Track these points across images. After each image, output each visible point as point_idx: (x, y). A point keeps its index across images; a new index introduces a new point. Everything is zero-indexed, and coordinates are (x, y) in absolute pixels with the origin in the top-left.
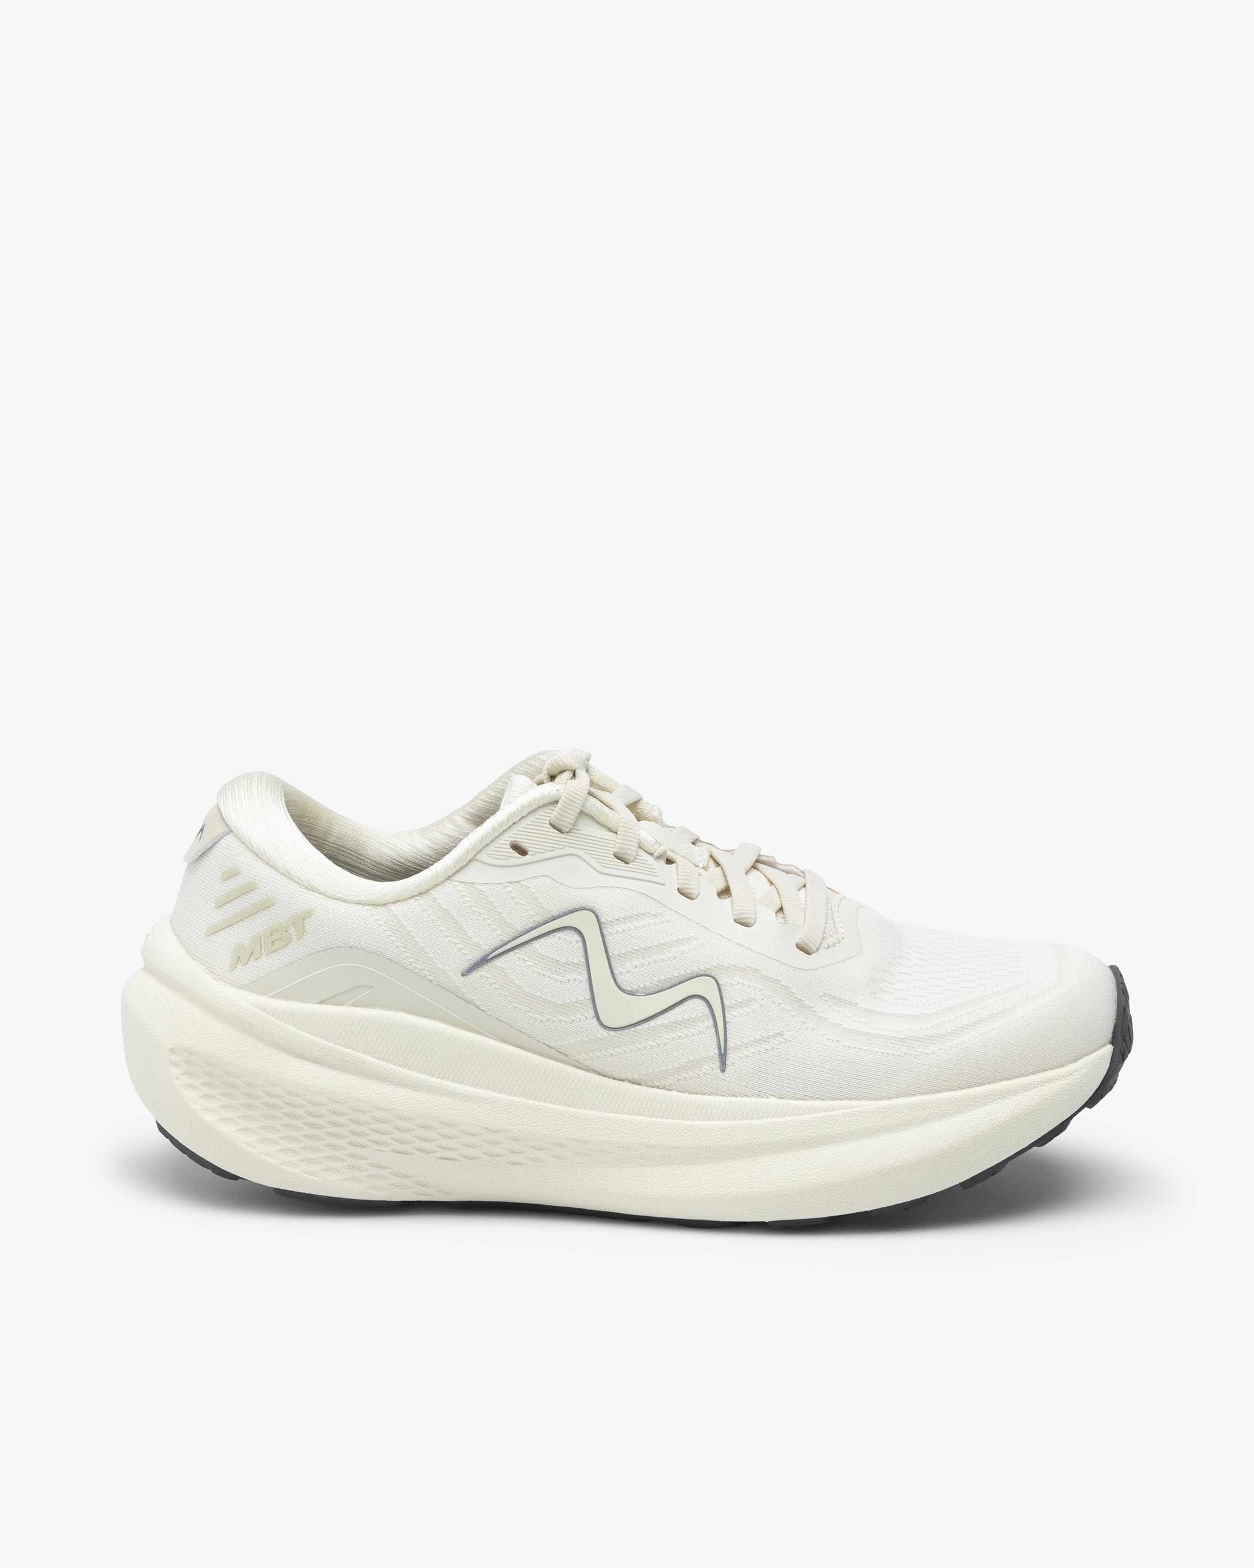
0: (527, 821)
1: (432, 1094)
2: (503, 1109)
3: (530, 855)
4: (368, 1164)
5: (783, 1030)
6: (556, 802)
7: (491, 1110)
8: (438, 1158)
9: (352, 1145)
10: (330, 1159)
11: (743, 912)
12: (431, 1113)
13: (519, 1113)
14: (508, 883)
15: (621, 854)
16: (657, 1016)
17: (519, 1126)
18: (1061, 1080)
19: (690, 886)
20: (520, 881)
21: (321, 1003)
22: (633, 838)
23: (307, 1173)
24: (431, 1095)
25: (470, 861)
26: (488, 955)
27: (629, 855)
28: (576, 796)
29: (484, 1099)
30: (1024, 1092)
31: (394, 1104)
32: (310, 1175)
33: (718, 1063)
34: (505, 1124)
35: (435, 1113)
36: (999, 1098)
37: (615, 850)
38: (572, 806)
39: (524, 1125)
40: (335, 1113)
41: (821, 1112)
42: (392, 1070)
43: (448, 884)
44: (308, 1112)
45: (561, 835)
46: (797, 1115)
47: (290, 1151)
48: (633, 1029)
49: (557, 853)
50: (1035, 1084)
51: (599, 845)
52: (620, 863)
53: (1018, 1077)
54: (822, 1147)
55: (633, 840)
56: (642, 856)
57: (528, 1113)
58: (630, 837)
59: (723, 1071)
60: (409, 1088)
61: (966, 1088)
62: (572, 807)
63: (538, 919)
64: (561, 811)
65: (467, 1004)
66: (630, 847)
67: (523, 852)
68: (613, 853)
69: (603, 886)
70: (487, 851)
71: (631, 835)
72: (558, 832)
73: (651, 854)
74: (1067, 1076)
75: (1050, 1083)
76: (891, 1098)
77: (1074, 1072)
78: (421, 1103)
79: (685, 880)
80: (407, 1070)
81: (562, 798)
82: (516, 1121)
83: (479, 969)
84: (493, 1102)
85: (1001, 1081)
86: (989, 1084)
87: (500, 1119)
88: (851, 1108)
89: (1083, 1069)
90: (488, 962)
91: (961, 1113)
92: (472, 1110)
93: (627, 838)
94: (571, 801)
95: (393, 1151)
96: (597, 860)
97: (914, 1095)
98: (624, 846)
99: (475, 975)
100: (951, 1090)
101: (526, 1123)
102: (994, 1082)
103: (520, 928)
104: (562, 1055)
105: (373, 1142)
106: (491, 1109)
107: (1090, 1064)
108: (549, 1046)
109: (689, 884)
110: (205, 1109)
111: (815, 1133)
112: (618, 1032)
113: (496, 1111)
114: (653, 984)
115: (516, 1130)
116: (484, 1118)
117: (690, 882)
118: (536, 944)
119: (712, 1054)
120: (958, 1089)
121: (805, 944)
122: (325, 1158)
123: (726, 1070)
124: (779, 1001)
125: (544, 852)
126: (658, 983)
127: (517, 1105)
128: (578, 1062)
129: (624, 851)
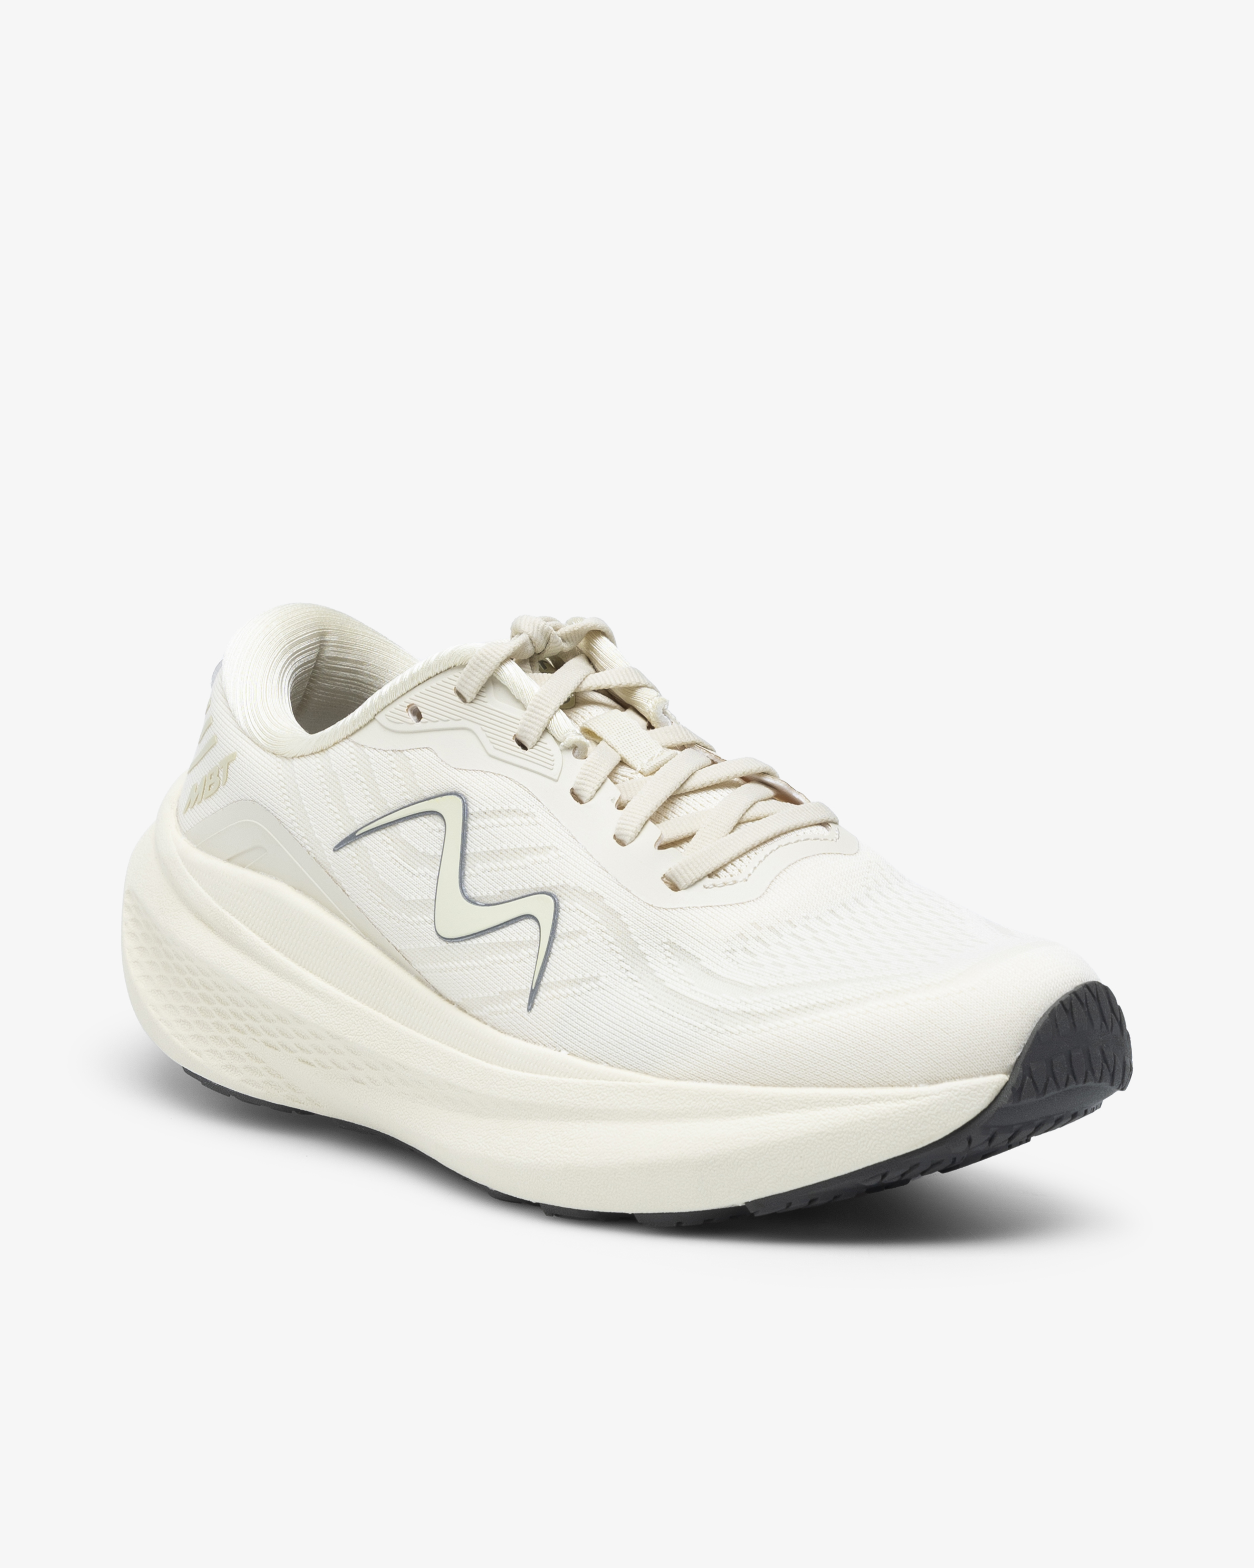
0: (432, 683)
1: (291, 982)
2: (345, 1014)
3: (422, 722)
4: (246, 1053)
5: (601, 974)
6: (462, 666)
7: (334, 1013)
8: (299, 1060)
9: (234, 1028)
10: (217, 1041)
11: (624, 826)
12: (284, 1004)
13: (357, 1021)
14: (393, 751)
15: (522, 737)
16: (488, 933)
17: (354, 1036)
18: (895, 1102)
19: (584, 787)
20: (403, 751)
21: (229, 860)
22: (539, 720)
23: (194, 1052)
24: (289, 983)
25: (371, 721)
26: (357, 832)
27: (528, 740)
28: (486, 660)
29: (330, 998)
30: (839, 1106)
31: (255, 987)
32: (196, 1054)
33: (527, 1000)
34: (343, 1031)
35: (287, 1004)
36: (803, 1107)
37: (516, 731)
38: (477, 671)
39: (359, 1036)
40: (220, 987)
41: (599, 1079)
42: (262, 948)
43: (346, 744)
44: (203, 982)
45: (463, 705)
46: (576, 1078)
47: (186, 1024)
48: (463, 943)
49: (451, 724)
50: (856, 1100)
51: (501, 723)
52: (516, 747)
53: (841, 1087)
54: (589, 1122)
55: (538, 722)
56: (546, 744)
57: (365, 1023)
58: (536, 718)
59: (529, 1010)
60: (273, 972)
61: (771, 1085)
62: (477, 673)
63: (410, 798)
64: (465, 676)
65: (335, 884)
66: (532, 730)
67: (418, 715)
68: (513, 734)
69: (485, 770)
70: (387, 711)
71: (537, 716)
72: (460, 701)
73: (559, 742)
74: (906, 1099)
75: (878, 1103)
76: (678, 1078)
77: (919, 1096)
78: (278, 991)
79: (582, 779)
80: (276, 950)
81: (470, 661)
82: (353, 1030)
83: (348, 846)
84: (338, 1003)
85: (818, 1087)
86: (800, 1087)
87: (339, 1024)
88: (630, 1081)
89: (936, 1095)
90: (356, 840)
91: (750, 1115)
92: (319, 1009)
93: (532, 719)
94: (478, 665)
95: (264, 1042)
96: (491, 739)
97: (705, 1080)
98: (525, 727)
99: (344, 851)
100: (751, 1085)
101: (361, 1034)
102: (808, 1086)
103: (393, 807)
104: (407, 961)
105: (250, 1028)
106: (334, 1011)
107: (950, 1091)
108: (396, 948)
109: (584, 784)
110: (136, 962)
111: (585, 1102)
112: (449, 944)
113: (338, 1014)
114: (496, 894)
115: (351, 1040)
116: (326, 1020)
117: (586, 782)
118: (402, 826)
119: (524, 987)
120: (760, 1085)
121: (674, 877)
122: (213, 1038)
123: (533, 1009)
124: (611, 939)
125: (437, 721)
126: (501, 894)
127: (357, 1011)
128: (419, 972)
129: (524, 734)
